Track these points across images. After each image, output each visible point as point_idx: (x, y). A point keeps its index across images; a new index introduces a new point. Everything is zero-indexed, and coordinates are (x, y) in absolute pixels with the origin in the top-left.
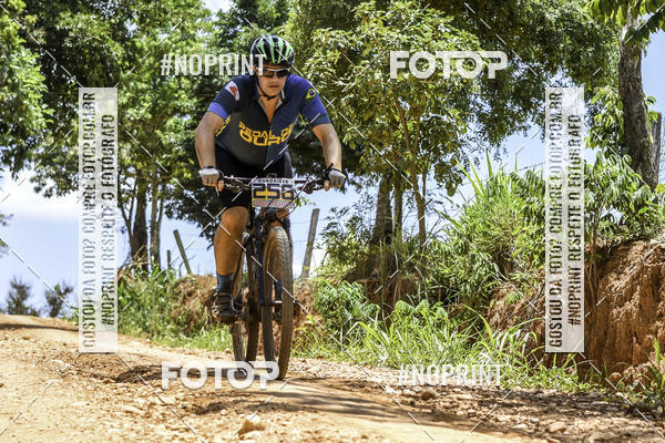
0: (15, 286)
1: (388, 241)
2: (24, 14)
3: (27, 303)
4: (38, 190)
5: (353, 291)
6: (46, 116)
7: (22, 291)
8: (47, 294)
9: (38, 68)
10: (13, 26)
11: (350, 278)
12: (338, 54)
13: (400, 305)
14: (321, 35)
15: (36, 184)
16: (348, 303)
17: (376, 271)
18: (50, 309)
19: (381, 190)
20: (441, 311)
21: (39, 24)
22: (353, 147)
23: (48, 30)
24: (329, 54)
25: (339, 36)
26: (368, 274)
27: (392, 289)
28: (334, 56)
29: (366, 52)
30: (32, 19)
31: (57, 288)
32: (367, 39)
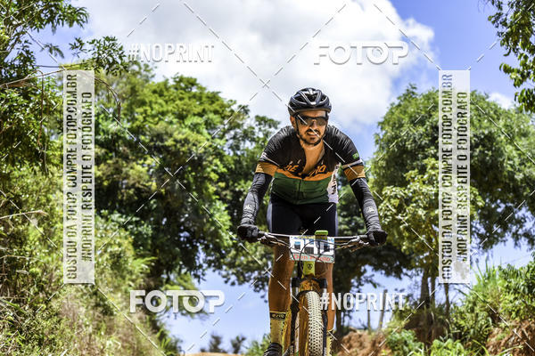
0: (213, 337)
1: (428, 307)
2: (218, 182)
3: (220, 347)
4: (226, 282)
5: (408, 335)
6: (231, 239)
7: (217, 340)
8: (232, 342)
9: (226, 212)
10: (212, 189)
11: (407, 327)
12: (398, 201)
13: (436, 342)
14: (388, 190)
15: (225, 279)
16: (406, 342)
17: (421, 323)
18: (233, 350)
19: (423, 278)
20: (459, 345)
21: (227, 188)
22: (407, 253)
23: (232, 191)
24: (392, 201)
25: (398, 191)
26: (417, 325)
27: (431, 333)
28: (396, 202)
29: (414, 200)
30: (222, 185)
31: (237, 338)
32: (414, 192)
